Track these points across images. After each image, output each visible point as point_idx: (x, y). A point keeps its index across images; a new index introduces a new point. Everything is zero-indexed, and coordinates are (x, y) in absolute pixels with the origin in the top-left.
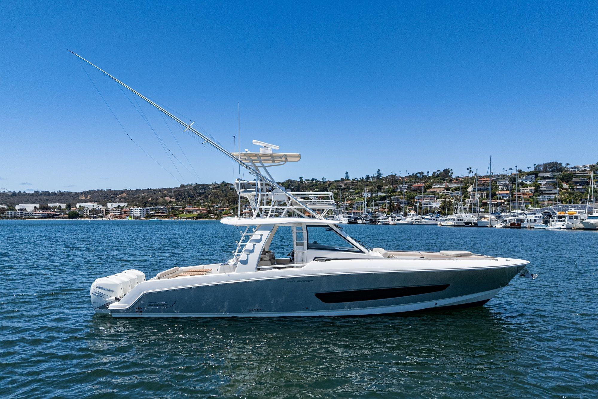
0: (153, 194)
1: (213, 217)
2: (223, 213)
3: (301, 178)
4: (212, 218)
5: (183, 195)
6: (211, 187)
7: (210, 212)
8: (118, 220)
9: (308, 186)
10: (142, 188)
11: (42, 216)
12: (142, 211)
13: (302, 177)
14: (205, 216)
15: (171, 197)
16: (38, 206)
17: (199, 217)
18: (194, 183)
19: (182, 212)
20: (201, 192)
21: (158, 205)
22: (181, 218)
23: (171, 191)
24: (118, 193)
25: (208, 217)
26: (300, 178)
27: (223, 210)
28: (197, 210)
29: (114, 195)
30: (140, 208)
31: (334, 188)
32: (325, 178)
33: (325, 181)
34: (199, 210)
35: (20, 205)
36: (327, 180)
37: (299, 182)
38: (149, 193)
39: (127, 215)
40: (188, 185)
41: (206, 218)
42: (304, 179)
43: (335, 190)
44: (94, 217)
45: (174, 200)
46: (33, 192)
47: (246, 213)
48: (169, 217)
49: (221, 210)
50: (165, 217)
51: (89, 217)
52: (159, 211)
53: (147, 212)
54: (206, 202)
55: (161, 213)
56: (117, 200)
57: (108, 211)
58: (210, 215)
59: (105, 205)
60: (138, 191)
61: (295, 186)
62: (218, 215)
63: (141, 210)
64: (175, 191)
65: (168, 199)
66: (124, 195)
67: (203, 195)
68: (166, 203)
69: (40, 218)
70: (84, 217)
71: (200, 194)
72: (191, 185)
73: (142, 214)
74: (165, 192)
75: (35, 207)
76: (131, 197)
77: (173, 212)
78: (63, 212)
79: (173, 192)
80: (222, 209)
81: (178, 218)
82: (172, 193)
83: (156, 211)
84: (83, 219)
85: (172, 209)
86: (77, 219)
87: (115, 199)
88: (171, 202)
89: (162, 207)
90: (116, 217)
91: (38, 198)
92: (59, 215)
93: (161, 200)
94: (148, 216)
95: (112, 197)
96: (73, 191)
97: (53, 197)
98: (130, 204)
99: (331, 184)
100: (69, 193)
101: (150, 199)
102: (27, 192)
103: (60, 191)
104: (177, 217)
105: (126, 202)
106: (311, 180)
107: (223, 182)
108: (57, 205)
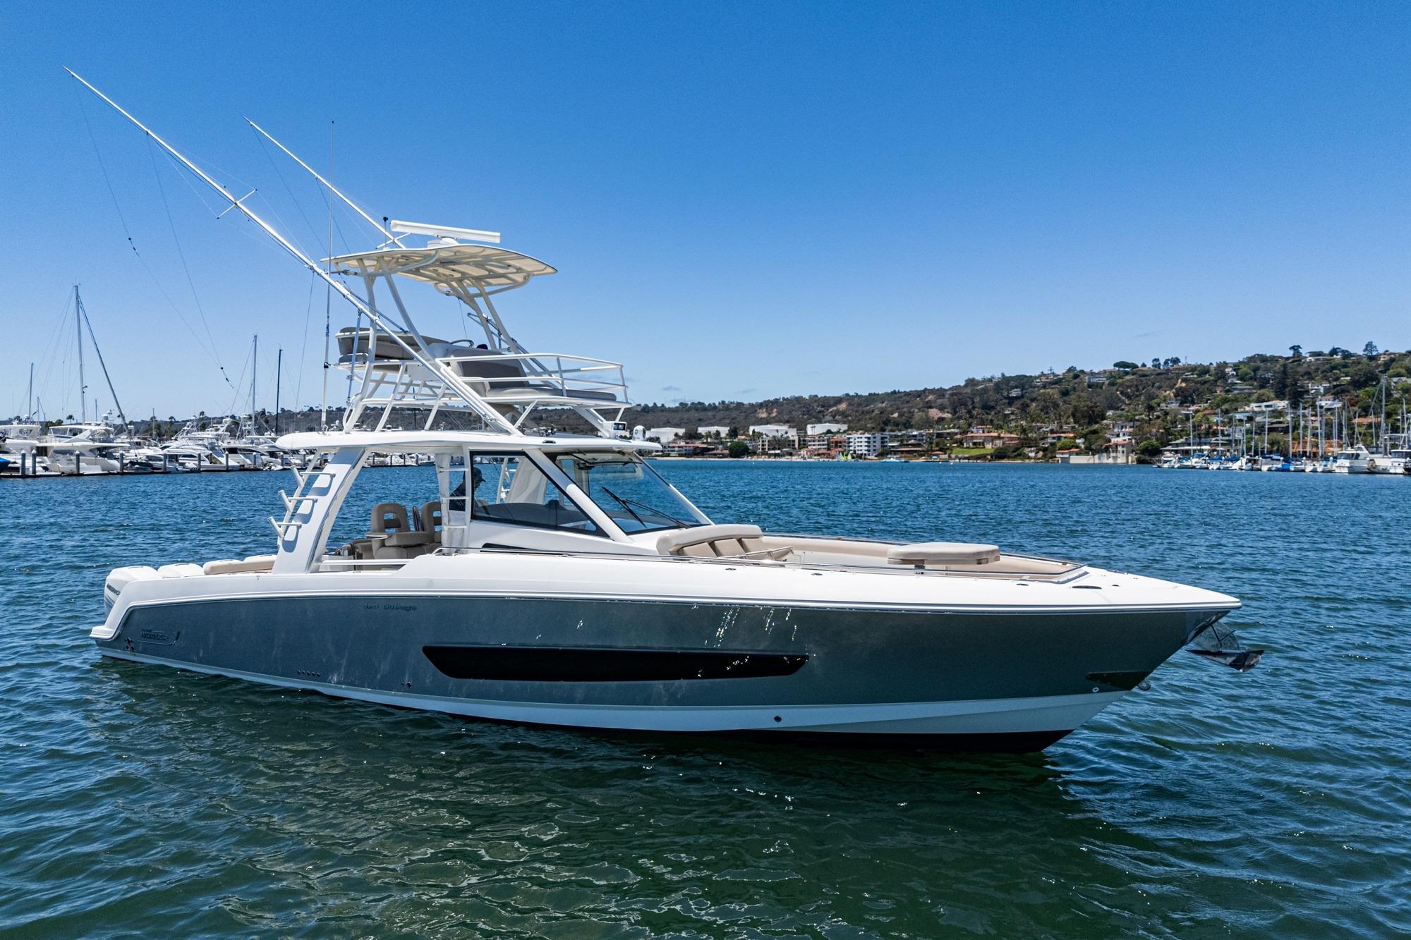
0: (903, 403)
1: (1032, 455)
2: (1058, 445)
3: (1295, 349)
4: (1029, 458)
5: (969, 403)
6: (1038, 382)
7: (1027, 443)
8: (821, 460)
9: (1317, 369)
10: (881, 392)
11: (684, 453)
12: (872, 440)
13: (1299, 347)
14: (1014, 452)
15: (942, 409)
16: (681, 431)
17: (999, 455)
18: (998, 375)
19: (960, 443)
20: (1014, 394)
21: (911, 427)
22: (957, 457)
23: (944, 395)
24: (832, 403)
25: (1020, 455)
26: (1291, 348)
27: (1059, 438)
28: (993, 439)
29: (823, 406)
30: (867, 435)
31: (1403, 371)
32: (1374, 344)
33: (1374, 353)
34: (999, 437)
35: (652, 430)
36: (1381, 351)
37: (1288, 359)
38: (895, 400)
39: (840, 449)
40: (984, 381)
41: (1015, 457)
42: (1304, 352)
43: (1404, 379)
44: (776, 455)
45: (950, 415)
46: (677, 405)
47: (1117, 445)
48: (930, 456)
49: (1054, 438)
50: (921, 455)
51: (767, 454)
52: (910, 442)
53: (882, 443)
54: (1022, 419)
55: (913, 445)
56: (828, 418)
57: (804, 441)
58: (1026, 450)
59: (801, 428)
60: (873, 397)
61: (1275, 372)
62: (1045, 450)
63: (869, 438)
64: (952, 395)
65: (934, 413)
66: (843, 406)
67: (1018, 403)
68: (928, 423)
69: (680, 455)
70: (758, 455)
71: (1011, 401)
72: (990, 380)
73: (872, 448)
74: (931, 397)
75: (676, 435)
76: (857, 411)
77: (940, 444)
78: (722, 443)
79: (947, 396)
80: (1055, 435)
81: (950, 457)
82: (945, 401)
83: (902, 441)
84: (755, 459)
85: (939, 435)
86: (745, 459)
87: (824, 416)
88: (941, 419)
89: (915, 433)
90: (819, 455)
91: (686, 416)
92: (713, 449)
93: (918, 415)
94: (882, 455)
95: (820, 412)
96: (746, 402)
97: (710, 414)
98: (852, 425)
99: (1392, 360)
100: (740, 405)
101: (896, 415)
102: (667, 406)
103: (723, 402)
104: (946, 456)
105: (845, 423)
106: (1327, 351)
107: (1070, 370)
108: (713, 429)
